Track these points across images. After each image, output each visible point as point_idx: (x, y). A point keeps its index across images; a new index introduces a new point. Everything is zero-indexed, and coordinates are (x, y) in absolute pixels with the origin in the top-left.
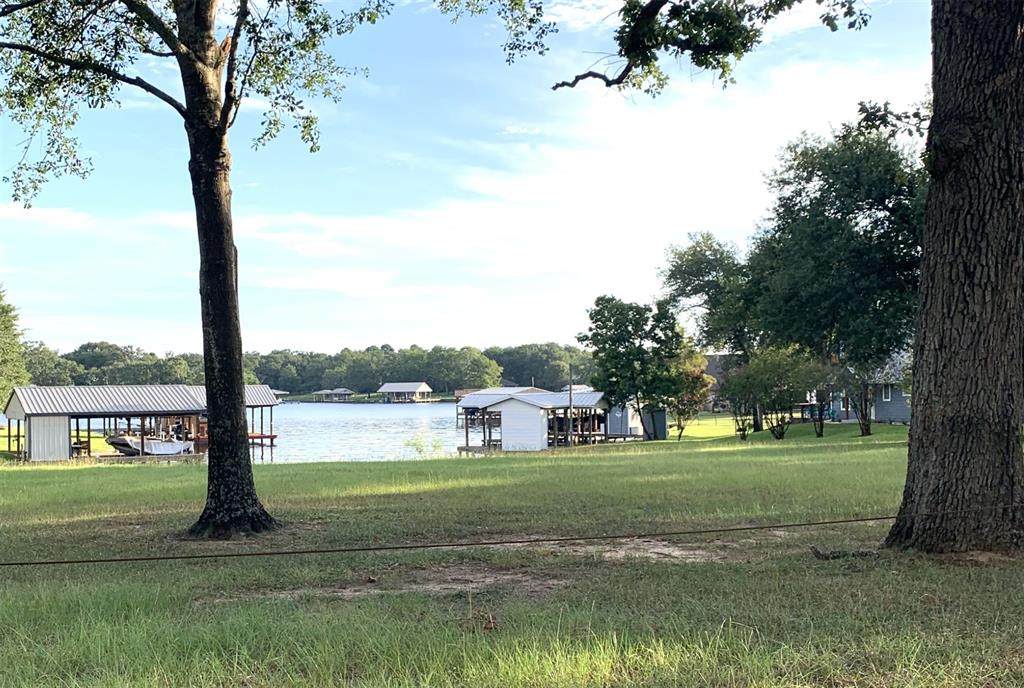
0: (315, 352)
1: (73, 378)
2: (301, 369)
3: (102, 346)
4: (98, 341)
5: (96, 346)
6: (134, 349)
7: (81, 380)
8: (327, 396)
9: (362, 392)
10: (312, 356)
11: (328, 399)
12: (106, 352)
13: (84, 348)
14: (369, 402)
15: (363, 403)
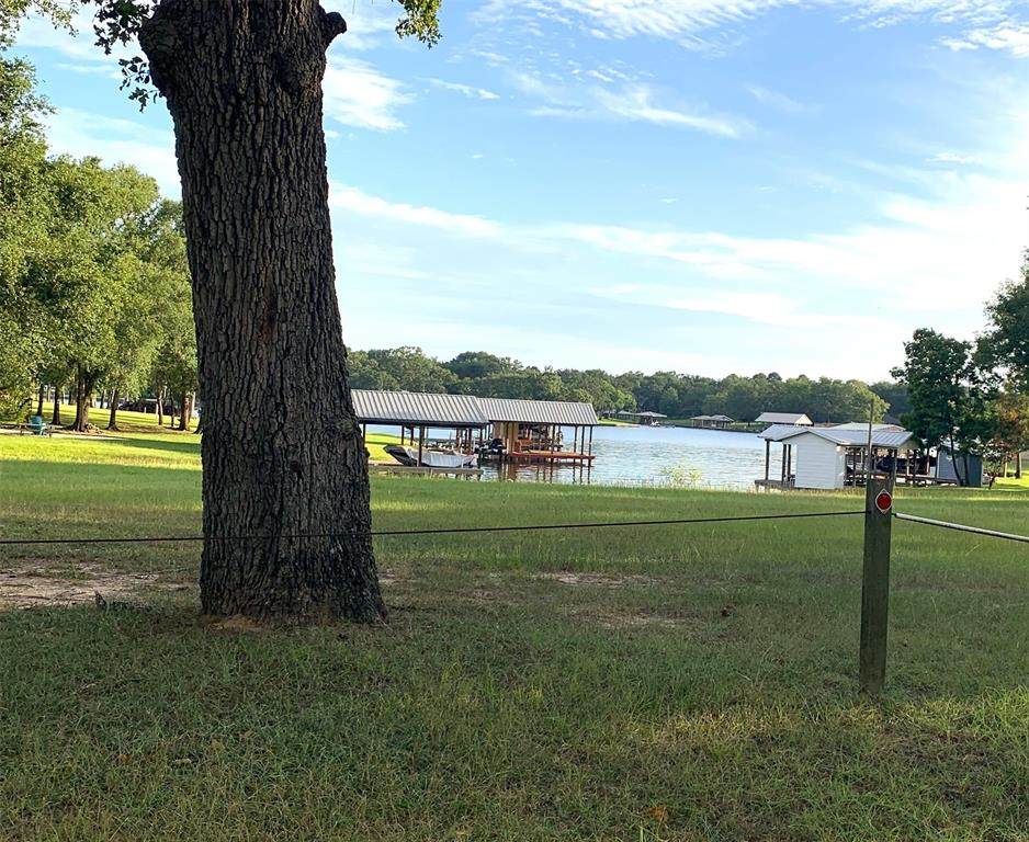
0: (702, 376)
1: (446, 387)
2: (682, 392)
3: (481, 356)
4: (477, 351)
5: (474, 355)
6: (512, 362)
7: (454, 390)
8: (707, 422)
9: (744, 421)
10: (697, 379)
11: (706, 425)
12: (483, 362)
13: (462, 357)
14: (748, 432)
15: (743, 431)
